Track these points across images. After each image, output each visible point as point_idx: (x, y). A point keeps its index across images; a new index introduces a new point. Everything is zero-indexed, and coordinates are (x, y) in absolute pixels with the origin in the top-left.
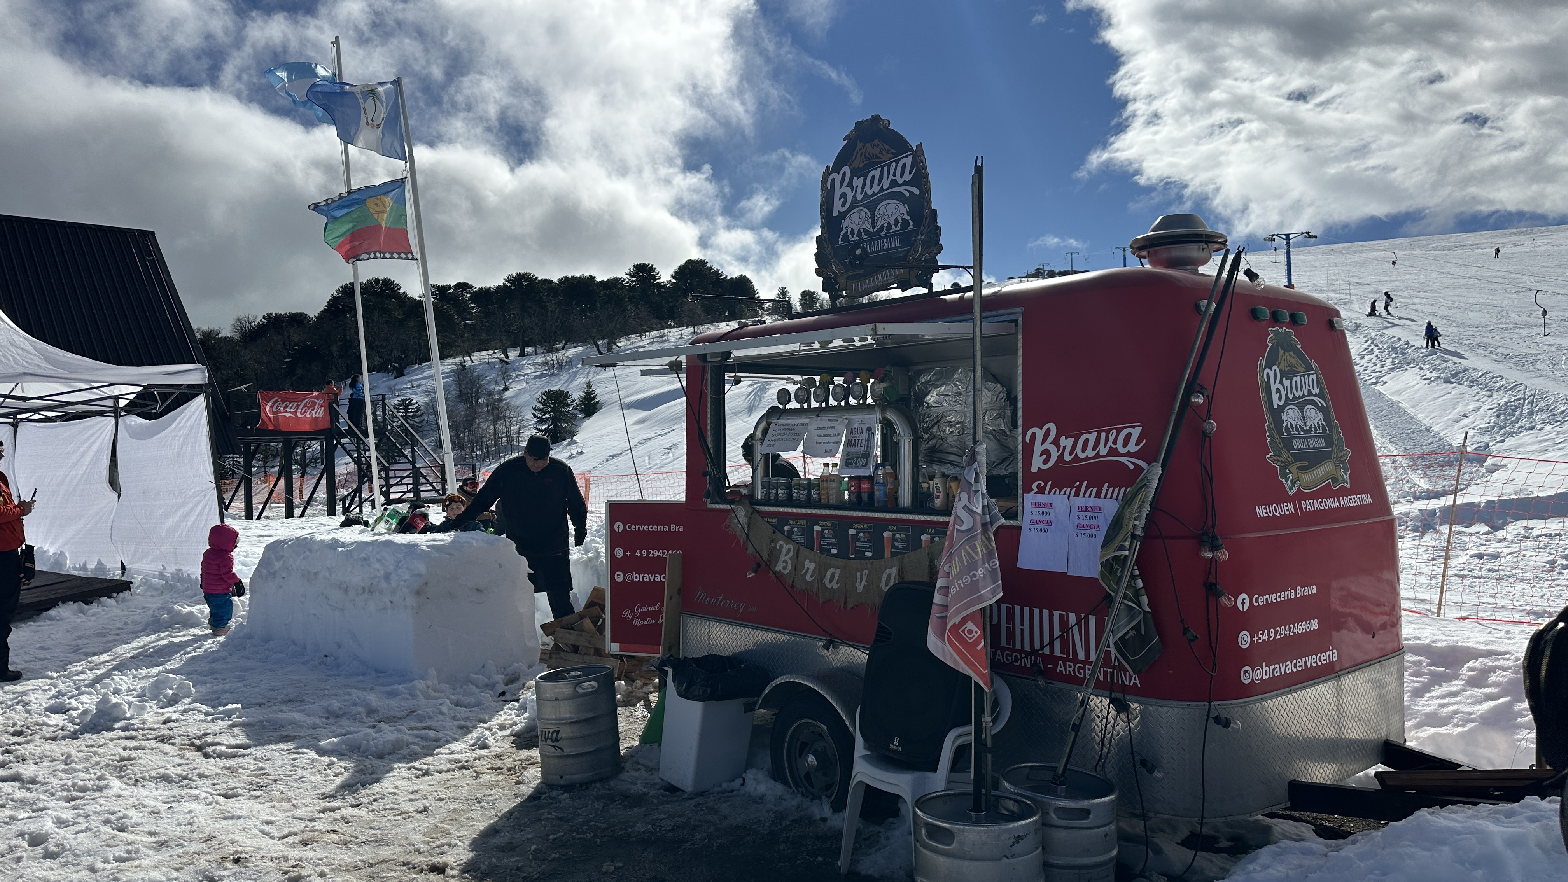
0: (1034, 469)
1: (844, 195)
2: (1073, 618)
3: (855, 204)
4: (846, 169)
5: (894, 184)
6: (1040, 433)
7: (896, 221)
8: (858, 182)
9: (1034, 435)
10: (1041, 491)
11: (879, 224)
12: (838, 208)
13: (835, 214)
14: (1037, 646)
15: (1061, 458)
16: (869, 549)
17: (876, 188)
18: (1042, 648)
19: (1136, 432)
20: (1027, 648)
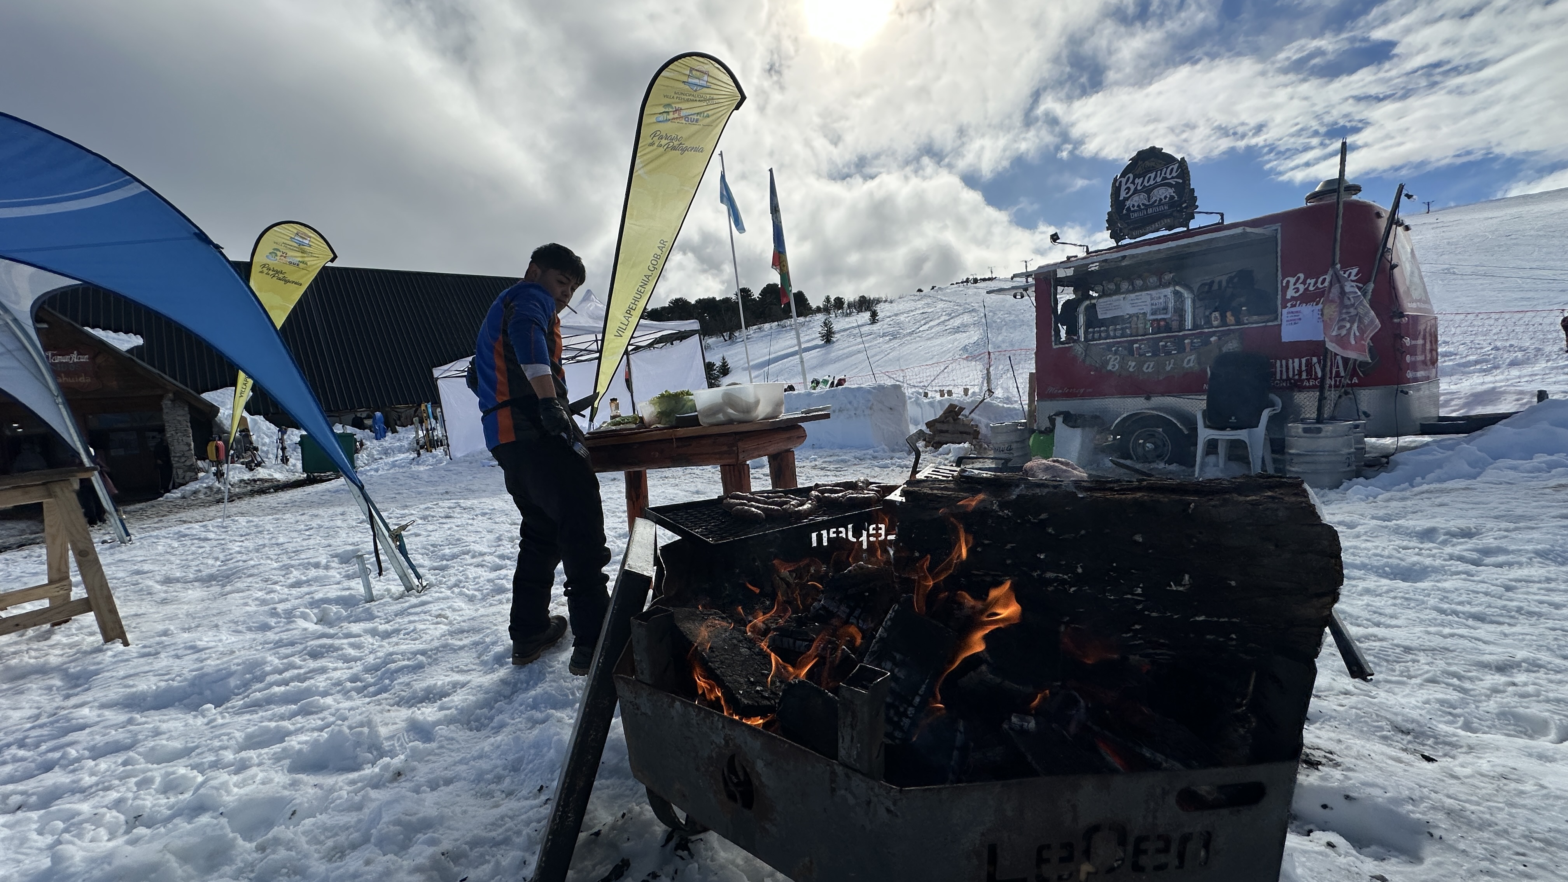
0: (1288, 297)
1: (1128, 188)
2: (1315, 360)
3: (1136, 191)
4: (1131, 175)
5: (1165, 178)
6: (1292, 280)
7: (1166, 197)
8: (1139, 181)
9: (1288, 282)
10: (1293, 306)
11: (1153, 200)
12: (1123, 195)
13: (1121, 198)
14: (1291, 375)
15: (1306, 289)
16: (1175, 350)
17: (1152, 182)
18: (1294, 375)
19: (1355, 271)
20: (1284, 377)
